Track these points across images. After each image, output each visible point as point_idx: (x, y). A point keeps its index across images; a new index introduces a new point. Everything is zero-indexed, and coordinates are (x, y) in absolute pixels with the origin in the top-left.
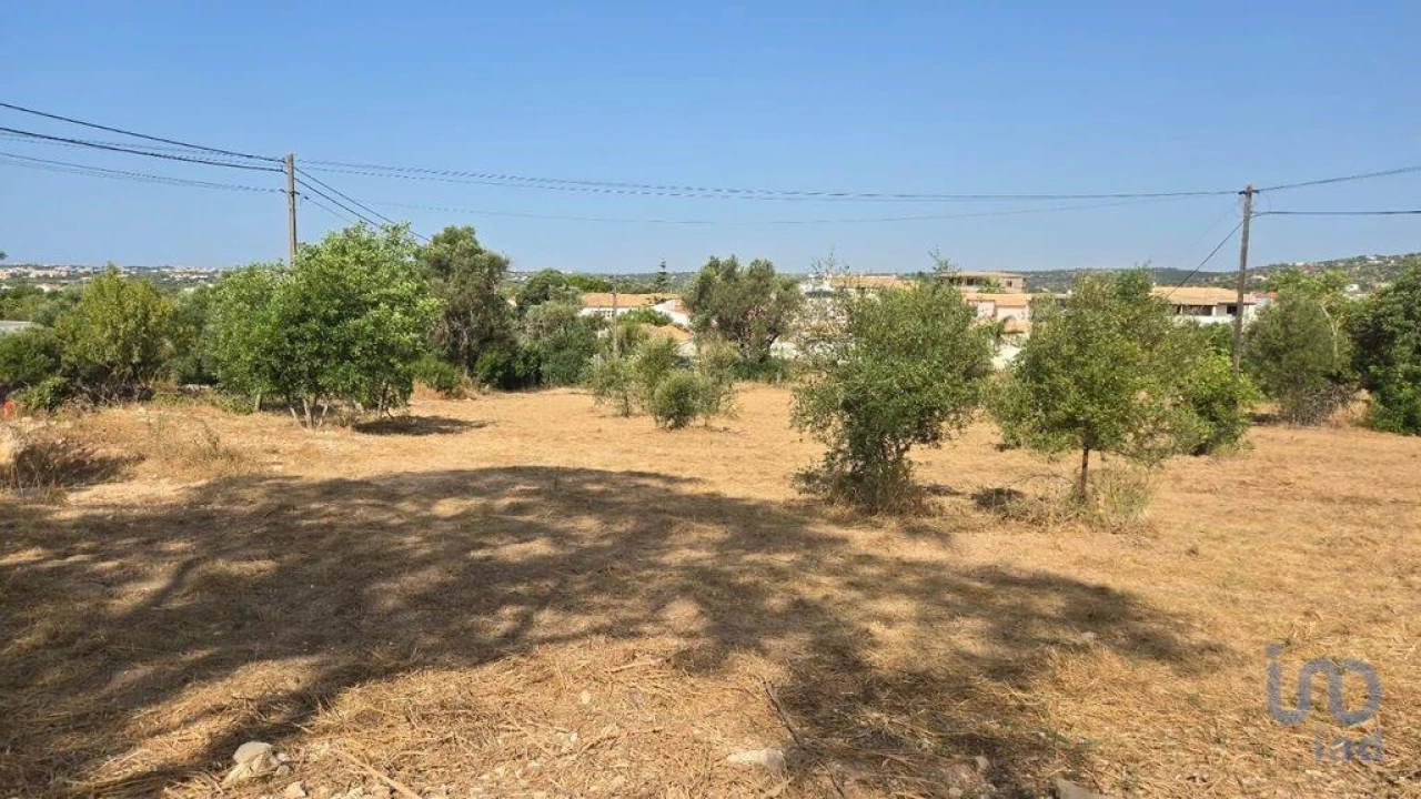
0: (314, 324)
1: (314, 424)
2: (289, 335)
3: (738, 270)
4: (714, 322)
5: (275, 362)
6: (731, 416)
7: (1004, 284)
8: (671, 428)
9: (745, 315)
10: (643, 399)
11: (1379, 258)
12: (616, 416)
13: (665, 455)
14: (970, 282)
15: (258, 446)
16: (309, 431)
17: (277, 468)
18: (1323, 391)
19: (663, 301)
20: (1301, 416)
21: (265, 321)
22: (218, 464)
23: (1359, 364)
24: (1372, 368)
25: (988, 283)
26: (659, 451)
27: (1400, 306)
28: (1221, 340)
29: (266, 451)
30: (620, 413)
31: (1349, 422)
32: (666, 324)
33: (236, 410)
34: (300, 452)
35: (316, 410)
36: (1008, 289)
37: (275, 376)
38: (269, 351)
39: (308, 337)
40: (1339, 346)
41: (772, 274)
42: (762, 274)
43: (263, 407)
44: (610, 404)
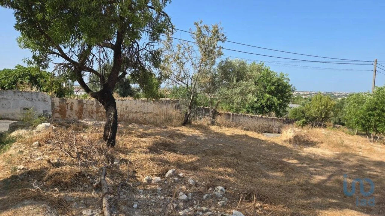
0: (378, 111)
1: (374, 142)
2: (369, 114)
5: (363, 122)
15: (355, 145)
16: (372, 144)
17: (361, 153)
21: (362, 109)
22: (342, 148)
29: (358, 147)
33: (349, 134)
34: (369, 150)
35: (375, 138)
37: (363, 125)
38: (362, 118)
39: (375, 115)
43: (358, 134)
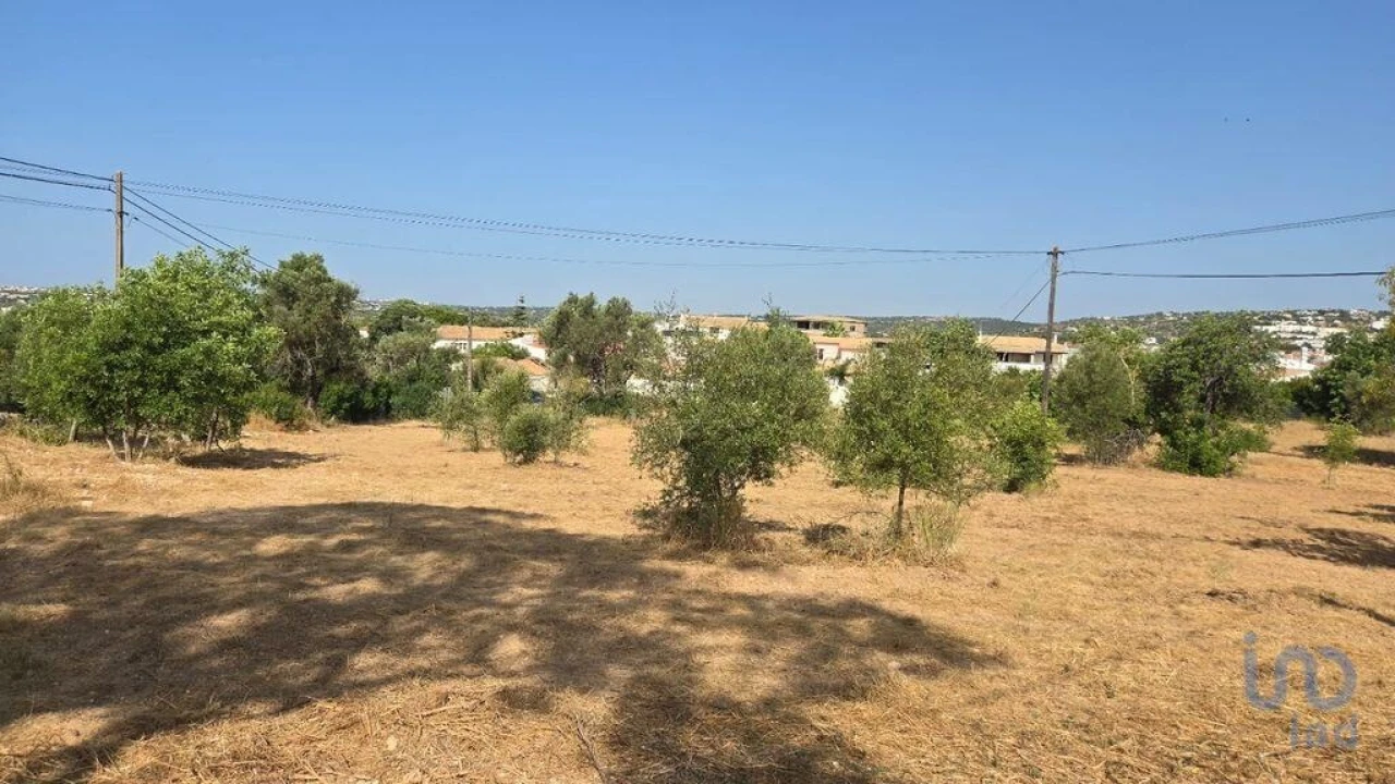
0: (136, 352)
1: (133, 457)
2: (107, 363)
3: (596, 307)
4: (572, 358)
5: (92, 393)
6: (584, 452)
7: (847, 329)
8: (520, 463)
9: (601, 352)
10: (493, 434)
11: (1174, 314)
12: (465, 450)
13: (510, 491)
14: (817, 325)
15: (66, 479)
16: (126, 464)
17: (87, 504)
18: (1122, 434)
19: (521, 335)
20: (1104, 457)
21: (81, 347)
22: (19, 500)
23: (1152, 410)
24: (1163, 414)
25: (833, 327)
26: (505, 486)
27: (1187, 359)
28: (1038, 386)
29: (76, 485)
30: (469, 447)
31: (1144, 463)
32: (523, 358)
33: (46, 440)
34: (115, 486)
35: (135, 442)
36: (851, 334)
37: (91, 405)
38: (83, 379)
39: (129, 365)
40: (1135, 394)
41: (630, 312)
42: (619, 311)
43: (78, 438)
44: (458, 439)
